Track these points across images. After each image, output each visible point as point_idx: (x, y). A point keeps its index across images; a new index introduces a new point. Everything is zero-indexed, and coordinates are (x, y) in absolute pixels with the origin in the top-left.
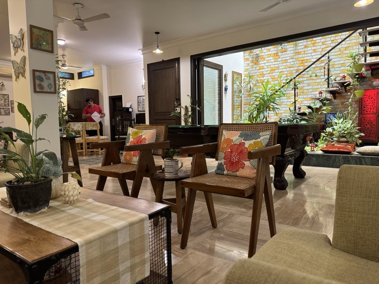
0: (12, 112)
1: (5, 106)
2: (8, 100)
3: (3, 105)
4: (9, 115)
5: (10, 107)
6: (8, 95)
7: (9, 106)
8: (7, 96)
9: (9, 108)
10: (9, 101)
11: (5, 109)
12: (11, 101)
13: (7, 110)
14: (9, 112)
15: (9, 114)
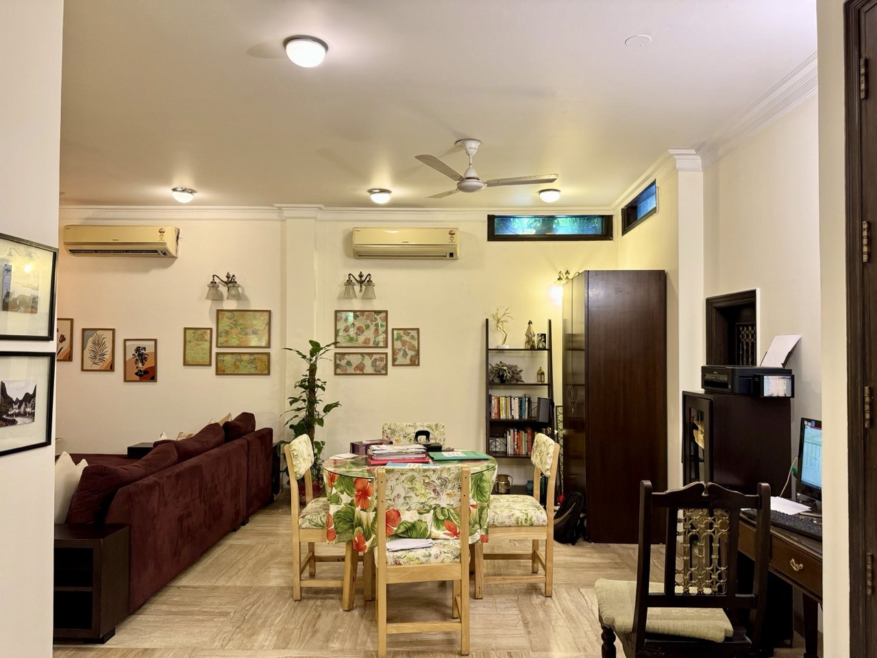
0: (393, 365)
1: (377, 346)
2: (384, 328)
3: (371, 344)
4: (386, 374)
5: (389, 351)
6: (386, 312)
7: (386, 346)
8: (383, 315)
9: (386, 354)
10: (386, 332)
11: (375, 356)
12: (393, 330)
13: (381, 360)
14: (386, 365)
15: (384, 372)
